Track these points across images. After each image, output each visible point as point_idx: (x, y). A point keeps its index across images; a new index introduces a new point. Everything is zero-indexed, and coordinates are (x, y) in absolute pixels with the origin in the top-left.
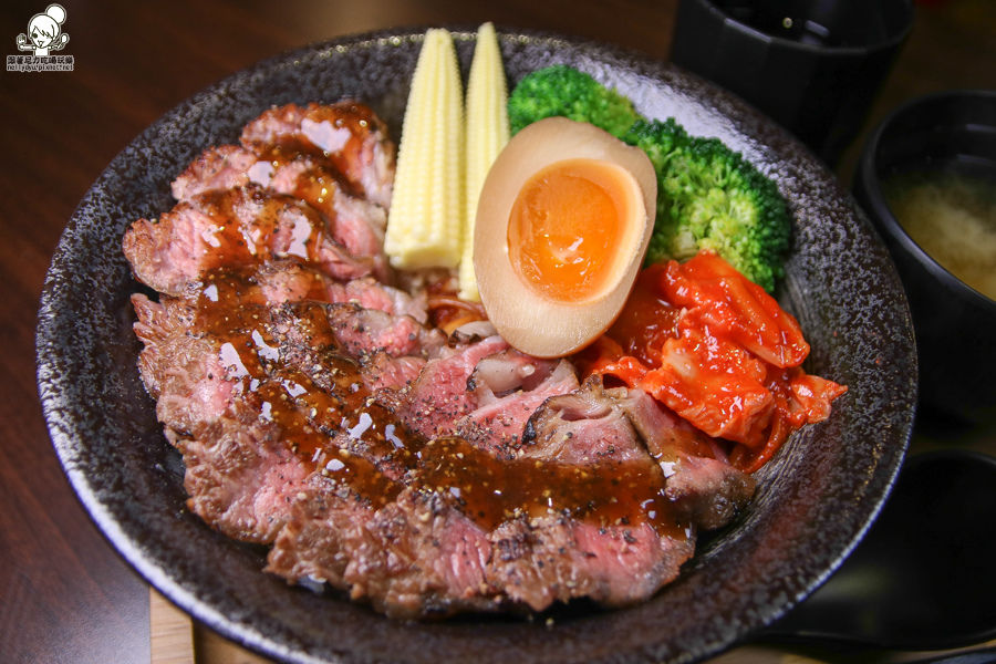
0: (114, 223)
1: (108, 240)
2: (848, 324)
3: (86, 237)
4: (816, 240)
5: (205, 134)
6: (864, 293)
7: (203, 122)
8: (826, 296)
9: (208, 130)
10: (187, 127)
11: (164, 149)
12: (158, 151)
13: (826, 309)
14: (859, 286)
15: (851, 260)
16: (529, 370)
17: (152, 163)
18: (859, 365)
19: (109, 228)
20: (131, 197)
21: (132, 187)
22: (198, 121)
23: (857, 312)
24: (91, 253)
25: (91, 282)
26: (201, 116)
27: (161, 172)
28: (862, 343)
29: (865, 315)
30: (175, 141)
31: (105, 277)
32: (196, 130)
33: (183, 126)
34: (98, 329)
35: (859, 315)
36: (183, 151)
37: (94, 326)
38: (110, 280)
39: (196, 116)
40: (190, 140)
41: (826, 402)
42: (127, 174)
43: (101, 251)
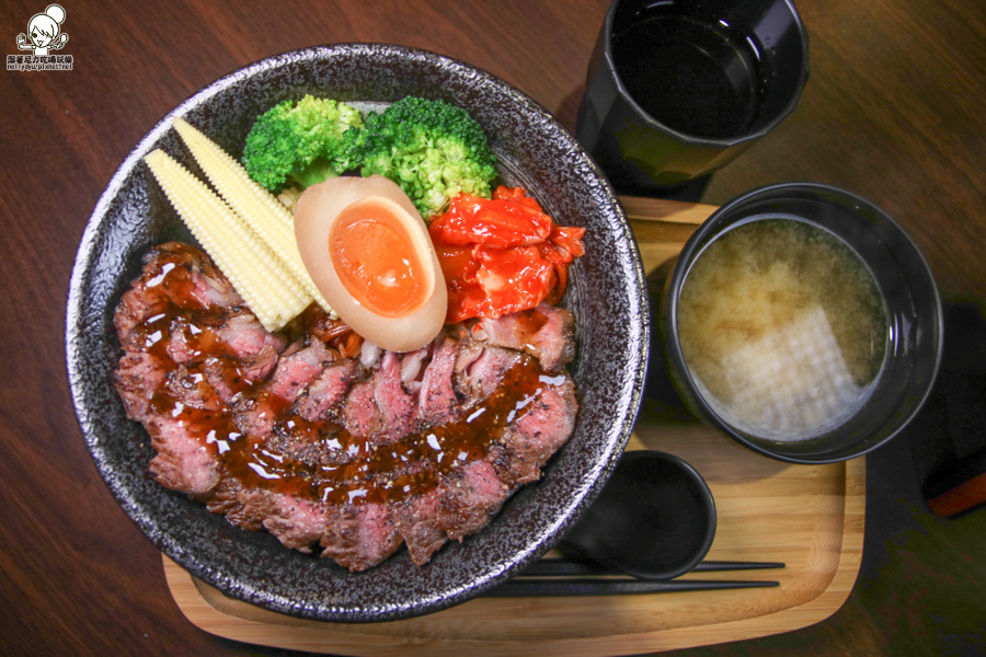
0: (134, 473)
1: (144, 487)
2: (559, 182)
3: (137, 500)
4: (504, 127)
5: (100, 365)
6: (557, 156)
7: (92, 361)
8: (533, 165)
9: (99, 362)
10: (89, 375)
11: (96, 402)
12: (96, 407)
13: (538, 173)
14: (550, 152)
15: (535, 135)
16: (424, 354)
17: (102, 417)
18: (582, 210)
19: (136, 480)
20: (120, 449)
21: (113, 443)
22: (89, 364)
23: (560, 172)
24: (149, 504)
25: (169, 518)
26: (87, 359)
27: (113, 416)
28: (575, 194)
29: (566, 172)
30: (95, 390)
31: (169, 506)
32: (94, 369)
33: (86, 377)
34: (205, 534)
35: (563, 173)
36: (104, 389)
37: (201, 536)
38: (172, 504)
39: (85, 362)
40: (99, 379)
41: (577, 242)
42: (103, 441)
43: (150, 496)
